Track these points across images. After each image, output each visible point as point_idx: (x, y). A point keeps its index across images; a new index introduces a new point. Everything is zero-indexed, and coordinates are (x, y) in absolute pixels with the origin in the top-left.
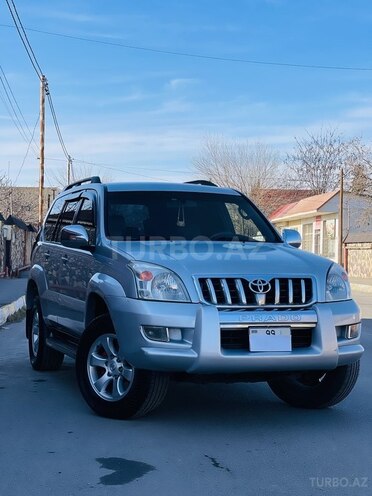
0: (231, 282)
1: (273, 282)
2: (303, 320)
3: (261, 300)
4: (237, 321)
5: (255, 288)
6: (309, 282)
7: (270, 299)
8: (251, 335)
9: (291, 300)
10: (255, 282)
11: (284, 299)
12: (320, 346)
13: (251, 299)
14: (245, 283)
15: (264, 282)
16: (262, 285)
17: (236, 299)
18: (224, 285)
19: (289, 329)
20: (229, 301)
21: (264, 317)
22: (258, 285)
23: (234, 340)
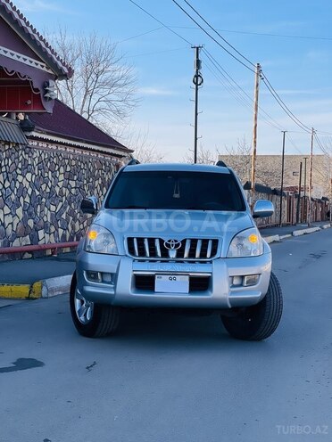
0: (151, 241)
1: (184, 242)
2: (200, 270)
3: (173, 254)
4: (146, 269)
5: (168, 245)
6: (215, 242)
7: (180, 253)
8: (157, 280)
10: (169, 241)
11: (192, 254)
12: (212, 291)
13: (165, 253)
14: (161, 241)
15: (176, 241)
16: (174, 243)
17: (153, 253)
18: (146, 243)
19: (188, 277)
20: (148, 254)
22: (171, 243)
23: (145, 283)
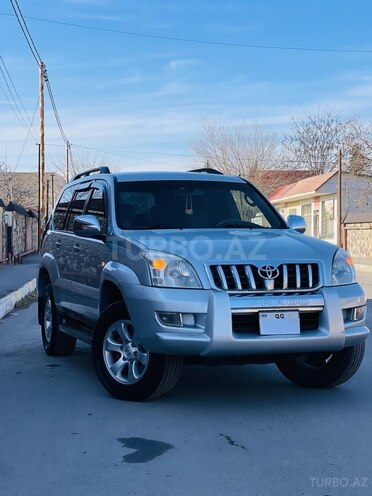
0: (241, 268)
2: (310, 303)
3: (270, 285)
4: (247, 306)
5: (264, 274)
6: (315, 267)
7: (278, 284)
8: (261, 320)
9: (298, 285)
10: (264, 268)
11: (292, 284)
12: (327, 328)
13: (261, 284)
14: (254, 269)
15: (272, 268)
16: (271, 271)
17: (246, 285)
18: (234, 271)
19: (297, 313)
20: (240, 287)
21: (274, 302)
22: (267, 271)
23: (246, 324)
